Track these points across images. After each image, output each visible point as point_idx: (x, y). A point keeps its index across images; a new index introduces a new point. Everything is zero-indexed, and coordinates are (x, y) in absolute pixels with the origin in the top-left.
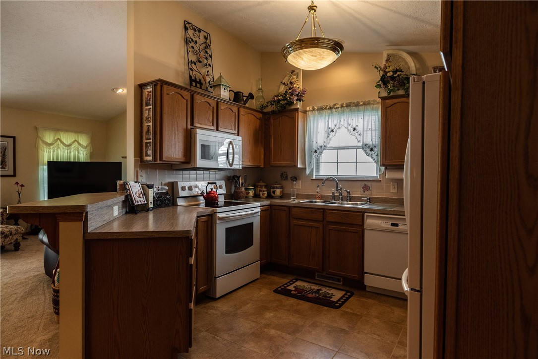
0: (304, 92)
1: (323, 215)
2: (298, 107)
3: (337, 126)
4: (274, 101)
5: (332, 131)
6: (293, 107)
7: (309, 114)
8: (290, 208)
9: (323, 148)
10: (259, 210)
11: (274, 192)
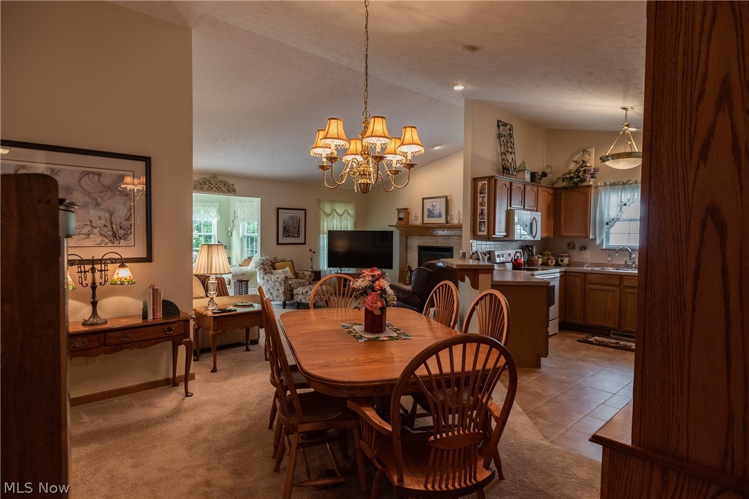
0: (596, 170)
1: (620, 280)
2: (591, 183)
3: (631, 201)
4: (567, 178)
5: (625, 205)
6: (585, 184)
7: (601, 189)
8: (585, 274)
9: (614, 220)
10: (558, 275)
11: (562, 261)
